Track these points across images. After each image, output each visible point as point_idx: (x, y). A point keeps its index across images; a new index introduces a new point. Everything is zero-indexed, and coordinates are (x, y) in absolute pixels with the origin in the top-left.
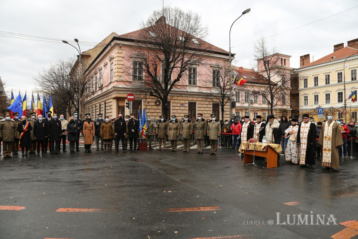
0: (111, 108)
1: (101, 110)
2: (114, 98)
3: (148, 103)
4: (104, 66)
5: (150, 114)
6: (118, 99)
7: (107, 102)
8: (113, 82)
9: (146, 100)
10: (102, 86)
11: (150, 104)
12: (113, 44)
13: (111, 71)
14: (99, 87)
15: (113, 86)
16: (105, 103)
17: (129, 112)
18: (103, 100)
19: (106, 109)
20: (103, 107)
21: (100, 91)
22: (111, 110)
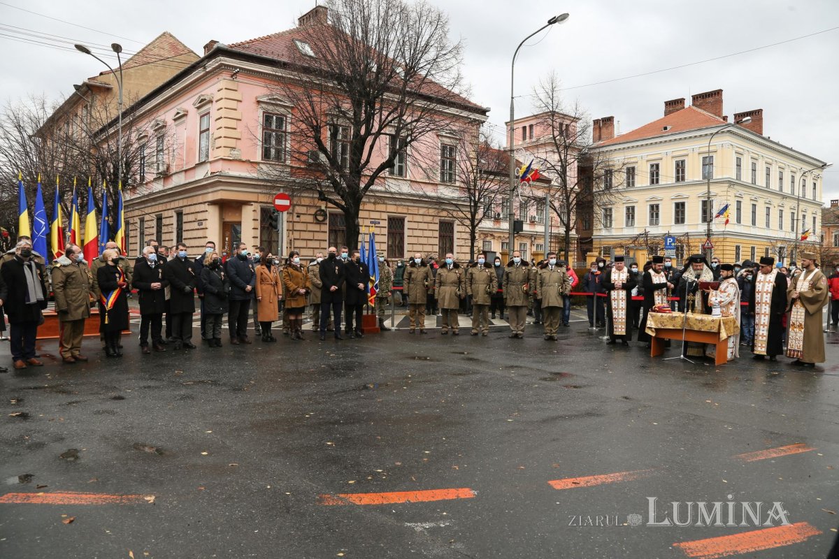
0: (201, 227)
1: (164, 229)
2: (213, 203)
3: (298, 216)
4: (175, 120)
5: (303, 244)
6: (223, 205)
7: (186, 210)
8: (211, 162)
9: (293, 210)
10: (168, 168)
11: (303, 218)
12: (211, 65)
13: (201, 132)
14: (160, 171)
15: (212, 173)
16: (180, 215)
17: (254, 237)
18: (172, 207)
19: (184, 229)
20: (172, 224)
21: (161, 182)
22: (201, 231)
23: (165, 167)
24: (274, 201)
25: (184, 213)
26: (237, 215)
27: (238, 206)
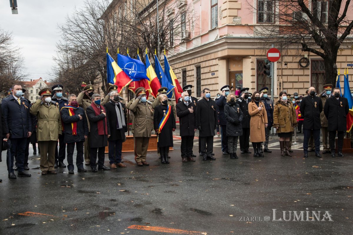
0: (214, 76)
2: (222, 58)
3: (286, 64)
5: (290, 85)
6: (229, 59)
7: (203, 65)
8: (219, 29)
9: (282, 60)
10: (189, 35)
11: (289, 66)
13: (212, 7)
14: (184, 38)
15: (220, 37)
16: (198, 68)
17: (252, 82)
18: (193, 63)
19: (201, 78)
20: (193, 75)
21: (185, 45)
22: (213, 79)
23: (187, 34)
24: (267, 54)
25: (201, 67)
26: (240, 66)
27: (240, 59)
